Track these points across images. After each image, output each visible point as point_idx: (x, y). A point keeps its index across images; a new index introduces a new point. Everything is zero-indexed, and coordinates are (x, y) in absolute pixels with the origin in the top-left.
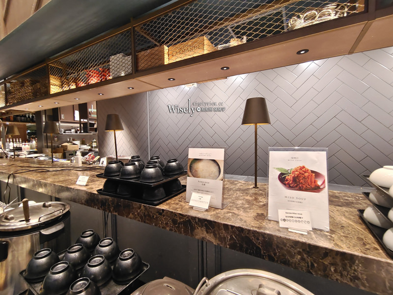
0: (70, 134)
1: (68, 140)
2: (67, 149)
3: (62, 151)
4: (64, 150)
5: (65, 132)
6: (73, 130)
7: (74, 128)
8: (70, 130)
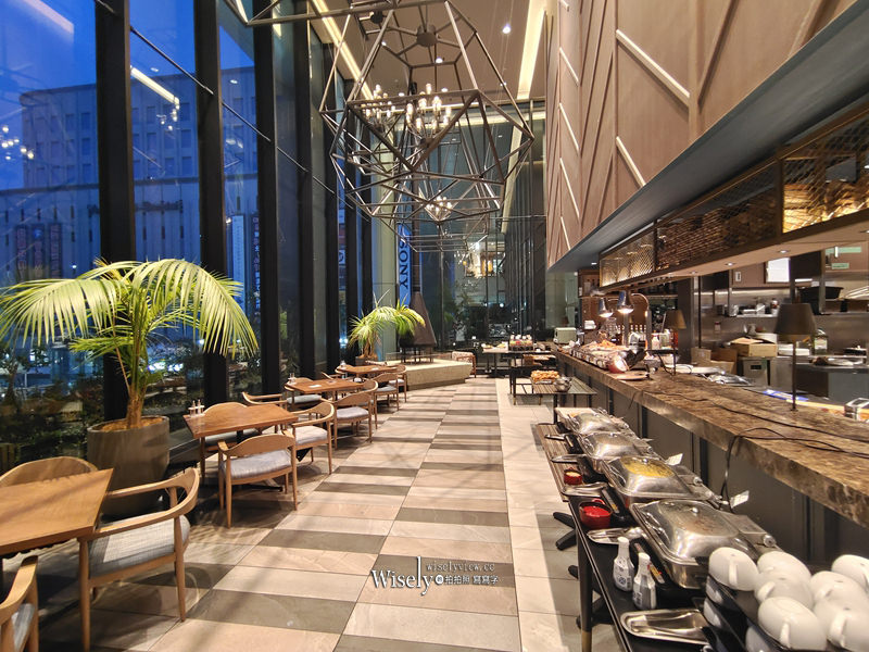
0: (754, 316)
1: (746, 330)
2: (747, 353)
3: (735, 357)
4: (738, 355)
5: (740, 313)
6: (760, 308)
7: (762, 301)
8: (754, 307)
